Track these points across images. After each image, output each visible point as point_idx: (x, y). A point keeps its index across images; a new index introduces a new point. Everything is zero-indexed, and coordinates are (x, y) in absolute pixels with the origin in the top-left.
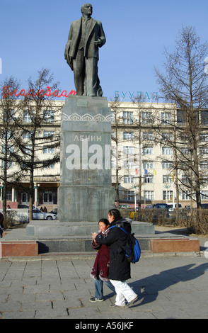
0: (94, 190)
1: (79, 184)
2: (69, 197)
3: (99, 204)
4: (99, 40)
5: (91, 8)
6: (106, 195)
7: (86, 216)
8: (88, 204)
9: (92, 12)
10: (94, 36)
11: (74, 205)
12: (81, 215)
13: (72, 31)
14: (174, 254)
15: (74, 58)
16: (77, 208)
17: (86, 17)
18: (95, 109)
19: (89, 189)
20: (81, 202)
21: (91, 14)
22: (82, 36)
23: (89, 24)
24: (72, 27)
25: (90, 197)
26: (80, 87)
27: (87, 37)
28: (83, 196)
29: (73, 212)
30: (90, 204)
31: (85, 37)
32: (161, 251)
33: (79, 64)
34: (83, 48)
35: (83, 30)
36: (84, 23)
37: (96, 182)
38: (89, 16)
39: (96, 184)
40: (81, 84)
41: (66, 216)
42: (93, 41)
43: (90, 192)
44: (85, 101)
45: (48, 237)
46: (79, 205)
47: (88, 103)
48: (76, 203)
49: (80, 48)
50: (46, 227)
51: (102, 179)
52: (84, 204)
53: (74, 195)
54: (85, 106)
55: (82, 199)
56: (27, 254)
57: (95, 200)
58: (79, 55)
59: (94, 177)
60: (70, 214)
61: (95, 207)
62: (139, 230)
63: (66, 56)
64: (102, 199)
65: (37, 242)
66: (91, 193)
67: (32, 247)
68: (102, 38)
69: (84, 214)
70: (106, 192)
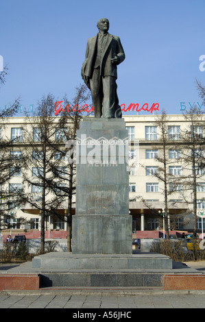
0: (109, 219)
1: (94, 213)
2: (82, 227)
3: (115, 234)
4: (116, 57)
5: (108, 23)
6: (123, 225)
7: (100, 247)
8: (103, 234)
9: (108, 27)
10: (111, 53)
11: (88, 235)
12: (95, 247)
13: (88, 48)
14: (187, 292)
15: (90, 77)
16: (90, 239)
17: (102, 33)
18: (111, 131)
19: (103, 218)
20: (95, 233)
21: (108, 29)
22: (98, 54)
23: (105, 40)
24: (88, 44)
25: (104, 227)
26: (98, 109)
27: (103, 55)
28: (98, 226)
29: (87, 243)
30: (105, 234)
31: (101, 55)
32: (173, 288)
33: (96, 83)
34: (99, 67)
35: (99, 47)
36: (99, 40)
37: (112, 210)
38: (106, 32)
39: (111, 213)
40: (99, 104)
41: (79, 247)
42: (109, 59)
43: (104, 221)
44: (100, 124)
45: (52, 270)
46: (93, 236)
47: (104, 125)
48: (90, 234)
49: (96, 67)
50: (53, 260)
51: (119, 208)
52: (98, 234)
53: (88, 225)
54: (101, 128)
55: (96, 229)
56: (28, 288)
57: (110, 231)
58: (95, 75)
59: (109, 206)
60: (83, 245)
61: (111, 238)
62: (155, 264)
63: (82, 75)
64: (117, 229)
65: (39, 275)
66: (106, 223)
67: (33, 280)
68: (119, 55)
69: (98, 246)
70: (123, 221)
